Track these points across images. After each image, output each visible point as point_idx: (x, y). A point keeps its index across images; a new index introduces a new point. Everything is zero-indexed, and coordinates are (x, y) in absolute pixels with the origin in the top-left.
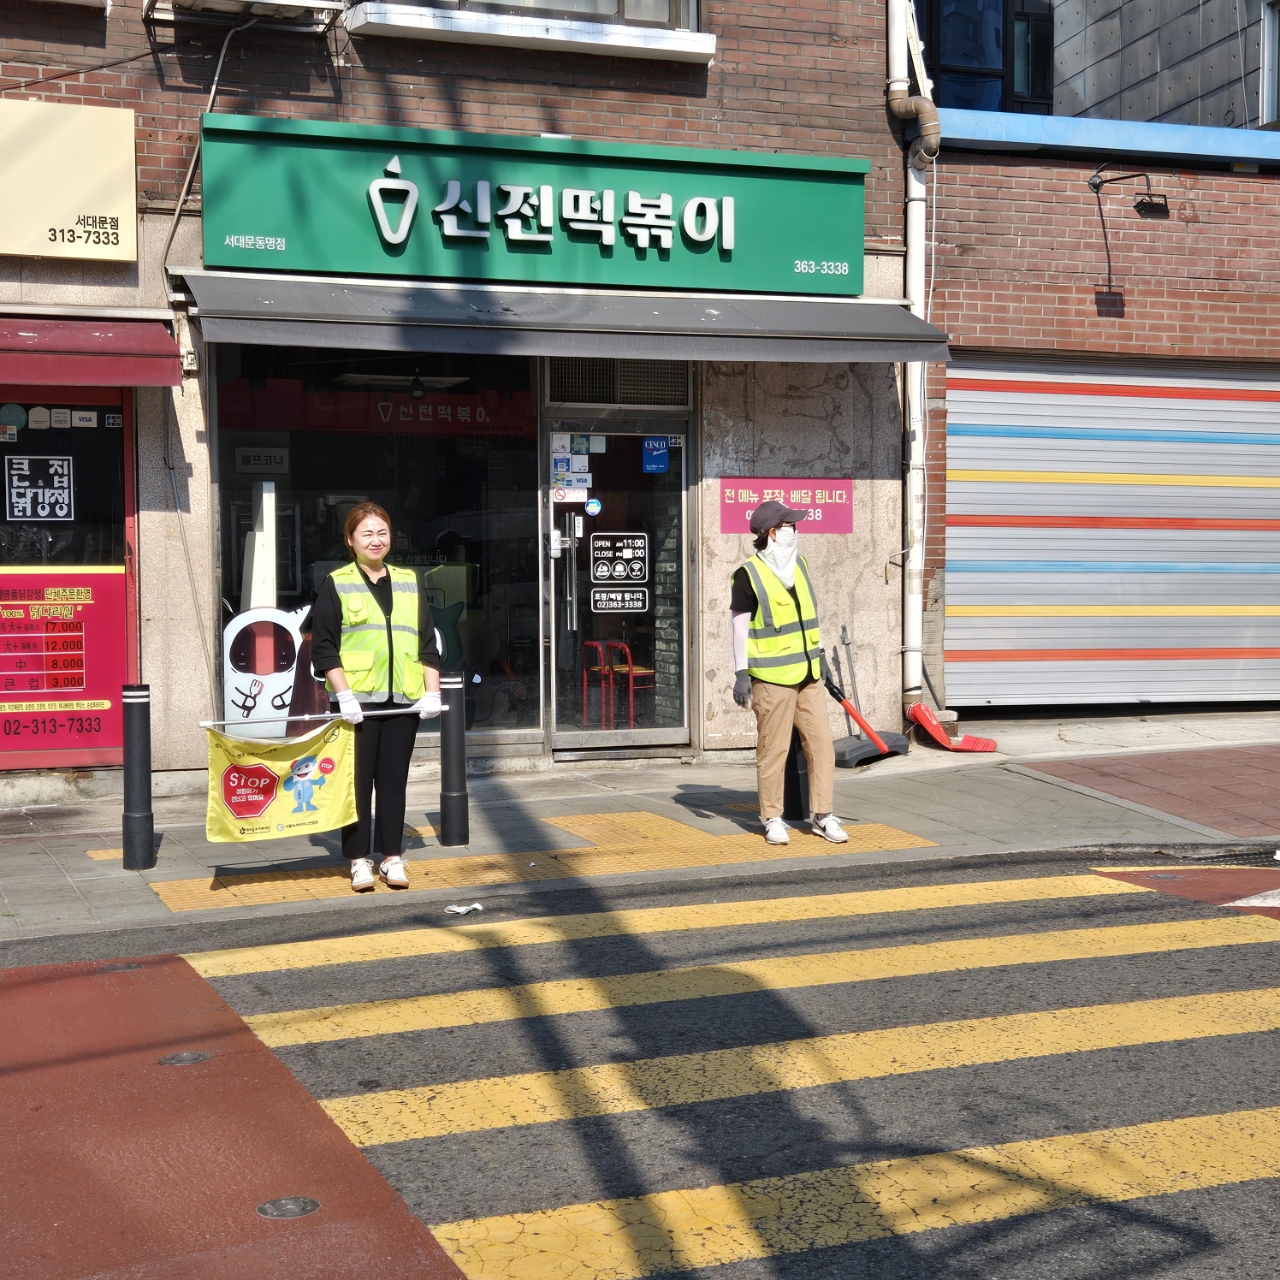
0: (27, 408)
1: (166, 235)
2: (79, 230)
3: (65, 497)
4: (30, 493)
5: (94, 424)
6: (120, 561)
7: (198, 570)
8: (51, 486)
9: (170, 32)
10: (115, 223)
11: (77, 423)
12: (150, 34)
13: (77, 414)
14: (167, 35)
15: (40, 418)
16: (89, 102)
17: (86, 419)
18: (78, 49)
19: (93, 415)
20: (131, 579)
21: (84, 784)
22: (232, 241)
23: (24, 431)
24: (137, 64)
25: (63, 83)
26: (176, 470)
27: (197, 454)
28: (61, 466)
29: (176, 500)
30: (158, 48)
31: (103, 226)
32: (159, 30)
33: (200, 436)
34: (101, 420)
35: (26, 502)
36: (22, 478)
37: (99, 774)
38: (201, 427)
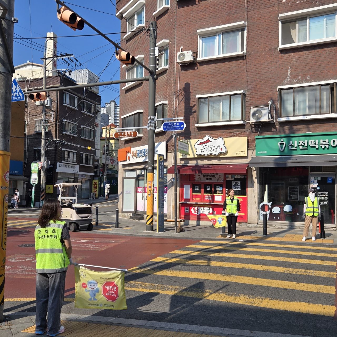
0: (235, 175)
1: (252, 152)
2: (240, 153)
3: (239, 187)
4: (235, 186)
5: (243, 177)
6: (246, 195)
7: (255, 197)
8: (237, 185)
9: (254, 126)
10: (244, 151)
11: (241, 177)
12: (251, 126)
13: (241, 176)
14: (253, 126)
15: (236, 177)
16: (243, 136)
17: (242, 177)
18: (242, 129)
19: (243, 176)
20: (247, 197)
21: (240, 224)
22: (259, 152)
23: (235, 178)
24: (249, 130)
25: (240, 134)
26: (253, 183)
27: (255, 180)
28: (239, 183)
29: (253, 186)
30: (252, 128)
31: (242, 152)
32: (252, 126)
33: (256, 178)
34: (244, 177)
35: (235, 187)
36: (234, 184)
37: (242, 223)
38: (256, 177)
